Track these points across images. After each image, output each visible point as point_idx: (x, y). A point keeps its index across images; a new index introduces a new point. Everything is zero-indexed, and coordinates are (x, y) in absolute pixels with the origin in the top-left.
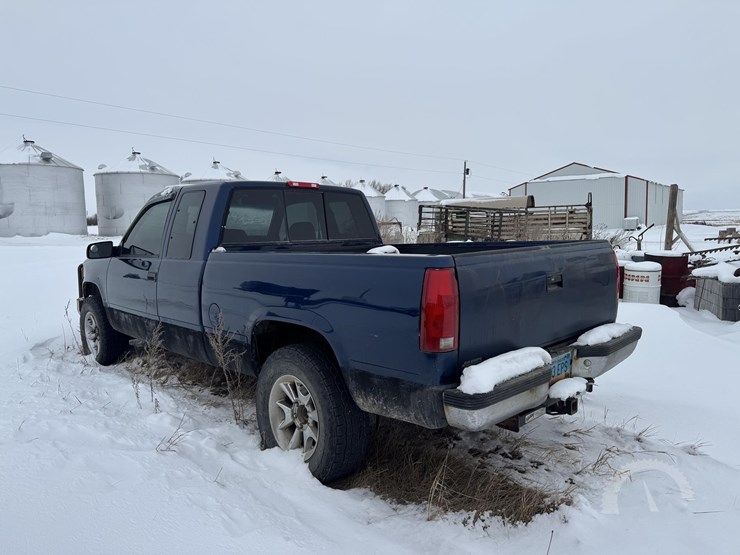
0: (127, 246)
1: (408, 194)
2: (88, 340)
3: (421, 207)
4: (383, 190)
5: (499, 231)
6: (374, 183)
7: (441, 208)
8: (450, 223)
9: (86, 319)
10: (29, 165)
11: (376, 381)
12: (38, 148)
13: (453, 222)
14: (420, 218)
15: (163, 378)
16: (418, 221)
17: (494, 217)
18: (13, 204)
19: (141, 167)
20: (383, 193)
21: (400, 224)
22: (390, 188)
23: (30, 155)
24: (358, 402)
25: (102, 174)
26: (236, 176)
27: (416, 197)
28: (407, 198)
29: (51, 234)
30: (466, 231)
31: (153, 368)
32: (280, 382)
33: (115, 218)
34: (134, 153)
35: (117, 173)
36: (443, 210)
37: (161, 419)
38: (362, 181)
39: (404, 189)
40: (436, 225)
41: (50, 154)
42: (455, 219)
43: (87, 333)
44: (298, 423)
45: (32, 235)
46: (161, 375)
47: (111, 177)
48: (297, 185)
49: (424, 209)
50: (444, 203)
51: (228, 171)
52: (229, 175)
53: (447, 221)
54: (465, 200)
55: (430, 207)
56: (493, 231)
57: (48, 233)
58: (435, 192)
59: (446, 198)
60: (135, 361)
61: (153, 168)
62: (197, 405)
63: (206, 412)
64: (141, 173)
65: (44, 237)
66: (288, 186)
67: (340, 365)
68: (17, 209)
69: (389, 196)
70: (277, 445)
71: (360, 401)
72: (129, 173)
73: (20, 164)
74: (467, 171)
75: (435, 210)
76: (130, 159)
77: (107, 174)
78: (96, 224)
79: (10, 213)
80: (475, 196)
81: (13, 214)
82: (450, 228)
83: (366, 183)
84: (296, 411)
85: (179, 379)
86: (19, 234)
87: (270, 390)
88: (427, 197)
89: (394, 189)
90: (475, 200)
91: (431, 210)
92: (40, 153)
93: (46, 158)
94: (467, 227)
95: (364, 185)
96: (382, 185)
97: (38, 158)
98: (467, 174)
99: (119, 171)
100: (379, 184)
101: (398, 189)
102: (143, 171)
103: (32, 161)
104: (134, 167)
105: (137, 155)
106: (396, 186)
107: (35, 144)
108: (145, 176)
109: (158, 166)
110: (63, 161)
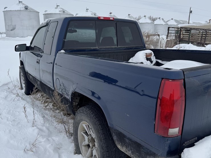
0: (32, 46)
1: (164, 21)
2: (22, 84)
3: (169, 28)
4: (154, 20)
5: (205, 39)
6: (150, 17)
7: (178, 28)
8: (182, 35)
9: (21, 76)
10: (20, 11)
11: (127, 141)
12: (23, 4)
13: (183, 35)
14: (168, 33)
15: (46, 104)
16: (167, 34)
17: (203, 33)
18: (15, 25)
19: (59, 11)
20: (153, 21)
21: (159, 35)
22: (157, 19)
23: (20, 7)
24: (118, 146)
25: (46, 14)
26: (95, 15)
27: (168, 23)
28: (164, 23)
29: (28, 37)
30: (189, 39)
31: (44, 98)
32: (82, 124)
34: (57, 6)
35: (51, 14)
36: (179, 29)
37: (34, 130)
38: (145, 16)
39: (163, 19)
40: (175, 36)
41: (27, 6)
42: (184, 34)
43: (22, 81)
44: (91, 145)
45: (22, 37)
46: (47, 102)
48: (102, 18)
49: (170, 29)
50: (180, 26)
51: (91, 13)
52: (92, 14)
53: (180, 34)
54: (189, 25)
55: (173, 28)
56: (201, 39)
57: (27, 36)
58: (176, 21)
59: (181, 23)
60: (39, 94)
61: (64, 12)
62: (54, 122)
63: (57, 126)
65: (26, 38)
66: (98, 19)
67: (109, 125)
68: (17, 28)
69: (156, 22)
70: (81, 154)
71: (119, 147)
72: (55, 14)
73: (17, 11)
74: (191, 12)
75: (175, 29)
77: (48, 14)
79: (15, 29)
80: (194, 23)
81: (16, 29)
82: (182, 37)
83: (147, 17)
84: (90, 139)
85: (53, 105)
86: (18, 37)
87: (78, 126)
88: (172, 23)
89: (159, 19)
90: (194, 25)
91: (173, 29)
92: (24, 6)
93: (26, 8)
94: (189, 37)
95: (146, 18)
96: (154, 18)
97: (24, 8)
98: (191, 13)
99: (52, 13)
100: (152, 17)
101: (160, 19)
102: (60, 13)
103: (22, 9)
104: (57, 11)
105: (58, 7)
106: (159, 18)
107: (23, 3)
108: (61, 15)
109: (66, 11)
110: (32, 9)
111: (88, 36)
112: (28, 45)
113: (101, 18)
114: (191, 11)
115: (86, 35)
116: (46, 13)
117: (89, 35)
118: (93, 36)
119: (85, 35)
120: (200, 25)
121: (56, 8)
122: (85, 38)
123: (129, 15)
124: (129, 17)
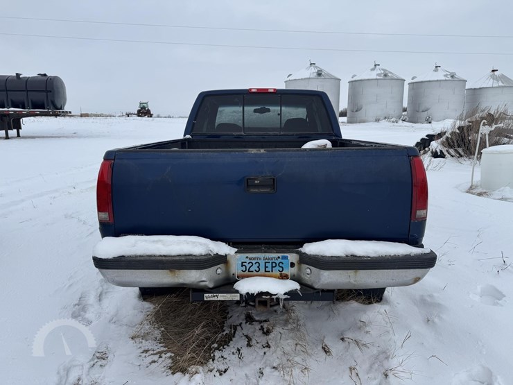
12: (316, 67)
19: (377, 75)
23: (311, 72)
33: (357, 111)
35: (361, 80)
41: (322, 70)
47: (357, 83)
61: (386, 75)
64: (377, 79)
66: (248, 92)
73: (305, 79)
76: (372, 70)
78: (346, 116)
92: (316, 70)
93: (319, 74)
97: (315, 74)
102: (378, 77)
103: (312, 76)
104: (373, 75)
105: (377, 67)
107: (316, 65)
108: (379, 81)
109: (391, 73)
110: (328, 74)
113: (252, 91)
116: (354, 79)
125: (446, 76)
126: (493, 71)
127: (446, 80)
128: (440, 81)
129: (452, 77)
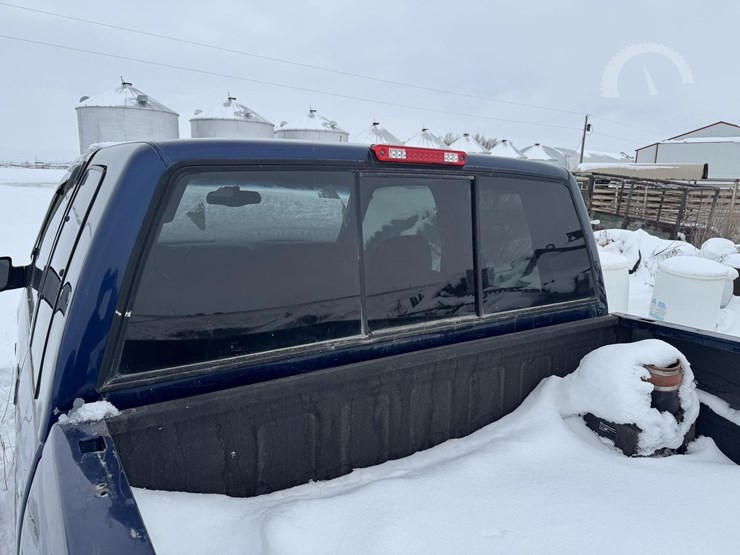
1: (516, 150)
4: (488, 145)
6: (478, 136)
10: (124, 108)
12: (135, 90)
19: (236, 113)
22: (496, 143)
23: (126, 98)
25: (197, 120)
27: (525, 154)
34: (230, 98)
35: (211, 119)
38: (466, 135)
39: (512, 144)
41: (145, 97)
47: (205, 123)
48: (399, 155)
51: (324, 121)
61: (247, 115)
64: (235, 120)
66: (376, 158)
72: (223, 120)
73: (116, 107)
77: (202, 119)
83: (470, 137)
88: (537, 155)
89: (501, 144)
92: (136, 96)
93: (142, 101)
95: (468, 140)
96: (487, 140)
97: (135, 101)
98: (588, 130)
99: (214, 117)
100: (482, 138)
101: (506, 145)
102: (237, 118)
103: (129, 104)
104: (229, 113)
105: (233, 101)
106: (504, 141)
107: (133, 86)
108: (239, 123)
109: (254, 113)
110: (158, 105)
111: (308, 216)
112: (21, 260)
113: (394, 154)
114: (589, 126)
115: (302, 212)
116: (199, 116)
117: (313, 212)
118: (331, 214)
119: (298, 213)
120: (646, 167)
121: (226, 105)
122: (299, 224)
123: (424, 130)
124: (423, 135)
125: (325, 124)
126: (375, 124)
127: (326, 131)
128: (320, 131)
129: (332, 127)
